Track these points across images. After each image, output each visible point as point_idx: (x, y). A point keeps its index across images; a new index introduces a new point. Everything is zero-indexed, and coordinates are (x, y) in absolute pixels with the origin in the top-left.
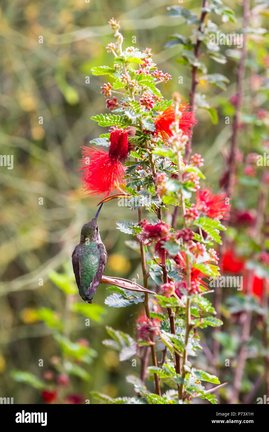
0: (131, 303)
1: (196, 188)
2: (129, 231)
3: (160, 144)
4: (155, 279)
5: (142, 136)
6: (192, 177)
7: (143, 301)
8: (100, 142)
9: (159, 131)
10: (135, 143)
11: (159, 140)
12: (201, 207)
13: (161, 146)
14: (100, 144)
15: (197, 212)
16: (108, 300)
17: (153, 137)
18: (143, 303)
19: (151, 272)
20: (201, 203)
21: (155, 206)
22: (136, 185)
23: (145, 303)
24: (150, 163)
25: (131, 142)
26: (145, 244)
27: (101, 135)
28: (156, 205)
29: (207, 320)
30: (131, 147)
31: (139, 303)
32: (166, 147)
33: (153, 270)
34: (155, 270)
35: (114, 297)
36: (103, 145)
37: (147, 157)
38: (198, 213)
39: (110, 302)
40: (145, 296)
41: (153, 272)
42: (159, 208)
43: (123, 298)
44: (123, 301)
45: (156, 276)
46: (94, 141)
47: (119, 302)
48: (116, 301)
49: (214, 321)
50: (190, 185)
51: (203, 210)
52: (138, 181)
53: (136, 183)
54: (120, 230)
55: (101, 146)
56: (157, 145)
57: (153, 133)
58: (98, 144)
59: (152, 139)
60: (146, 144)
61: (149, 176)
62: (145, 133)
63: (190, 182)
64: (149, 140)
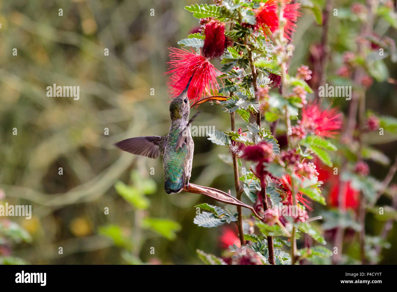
0: (223, 223)
1: (303, 103)
2: (222, 142)
3: (261, 40)
4: (250, 195)
5: (241, 30)
6: (299, 92)
7: (237, 220)
8: (190, 43)
9: (260, 25)
10: (233, 38)
11: (260, 35)
12: (308, 125)
13: (261, 42)
14: (189, 45)
15: (303, 130)
16: (197, 219)
17: (253, 32)
18: (236, 222)
19: (245, 187)
20: (308, 120)
21: (254, 110)
22: (230, 91)
23: (238, 222)
24: (249, 61)
25: (228, 37)
26: (239, 157)
27: (190, 35)
28: (254, 108)
29: (315, 250)
30: (228, 42)
31: (232, 222)
32: (268, 43)
33: (247, 185)
34: (249, 186)
35: (204, 215)
36: (193, 47)
37: (246, 55)
38: (306, 130)
39: (200, 221)
40: (238, 215)
41: (247, 188)
42: (258, 112)
43: (214, 217)
44: (213, 220)
45: (251, 192)
46: (182, 41)
47: (209, 221)
48: (206, 220)
49: (322, 251)
50: (296, 101)
51: (310, 128)
52: (231, 87)
53: (229, 88)
54: (211, 140)
55: (191, 47)
56: (257, 41)
57: (253, 27)
58: (186, 45)
59: (252, 33)
60: (245, 40)
61: (248, 75)
62: (244, 26)
63: (295, 97)
64: (249, 35)
